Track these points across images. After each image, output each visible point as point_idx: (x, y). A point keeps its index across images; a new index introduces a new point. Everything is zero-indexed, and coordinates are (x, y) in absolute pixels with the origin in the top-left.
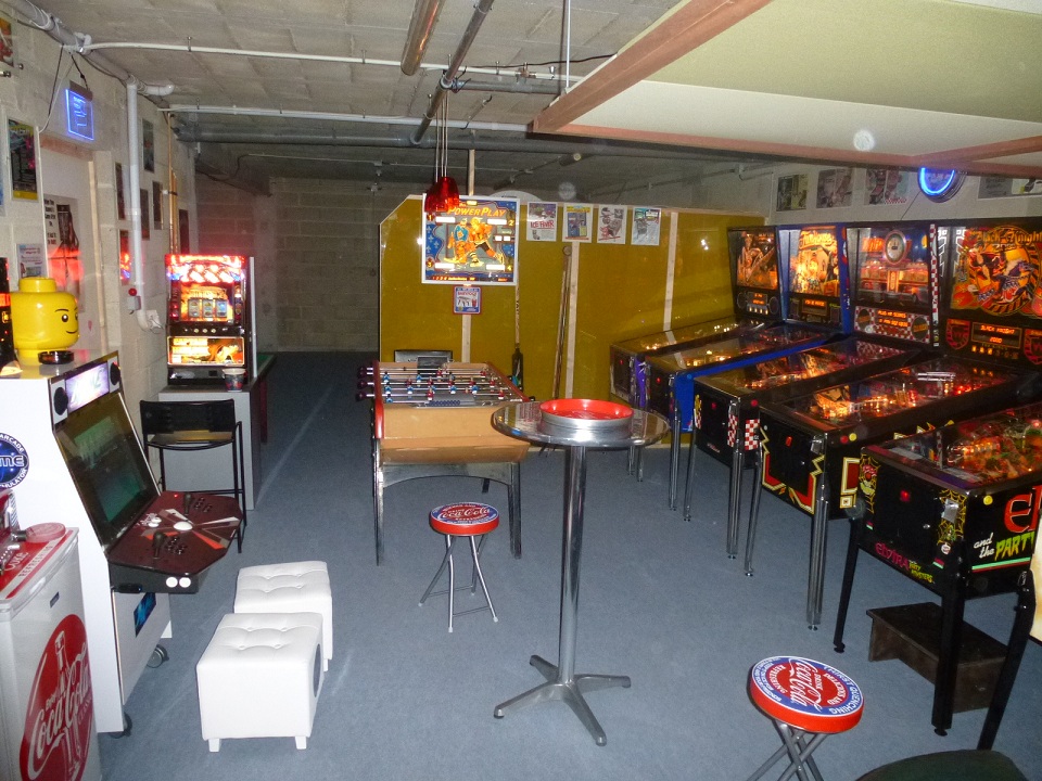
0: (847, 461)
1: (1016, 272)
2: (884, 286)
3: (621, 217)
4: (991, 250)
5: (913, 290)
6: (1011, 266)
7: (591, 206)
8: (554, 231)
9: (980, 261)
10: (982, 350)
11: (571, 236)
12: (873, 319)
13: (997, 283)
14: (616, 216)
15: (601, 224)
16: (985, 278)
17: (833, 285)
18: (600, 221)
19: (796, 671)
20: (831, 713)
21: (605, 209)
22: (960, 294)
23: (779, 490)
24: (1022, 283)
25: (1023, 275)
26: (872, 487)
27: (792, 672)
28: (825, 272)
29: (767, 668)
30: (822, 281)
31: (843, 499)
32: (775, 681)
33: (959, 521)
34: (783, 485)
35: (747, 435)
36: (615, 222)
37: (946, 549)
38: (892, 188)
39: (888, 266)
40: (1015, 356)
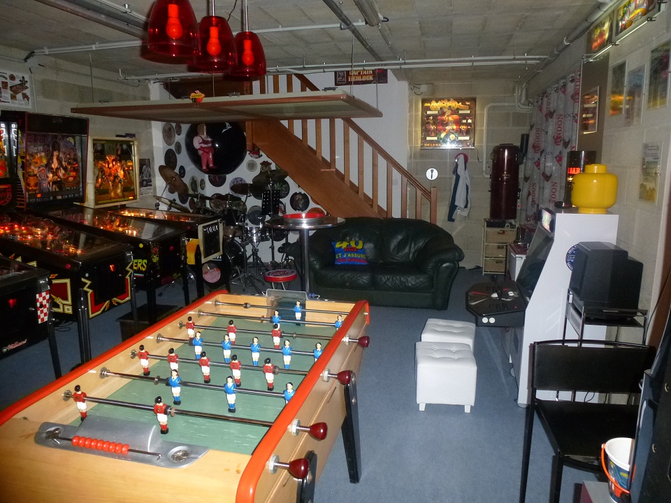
23: (105, 308)
26: (157, 257)
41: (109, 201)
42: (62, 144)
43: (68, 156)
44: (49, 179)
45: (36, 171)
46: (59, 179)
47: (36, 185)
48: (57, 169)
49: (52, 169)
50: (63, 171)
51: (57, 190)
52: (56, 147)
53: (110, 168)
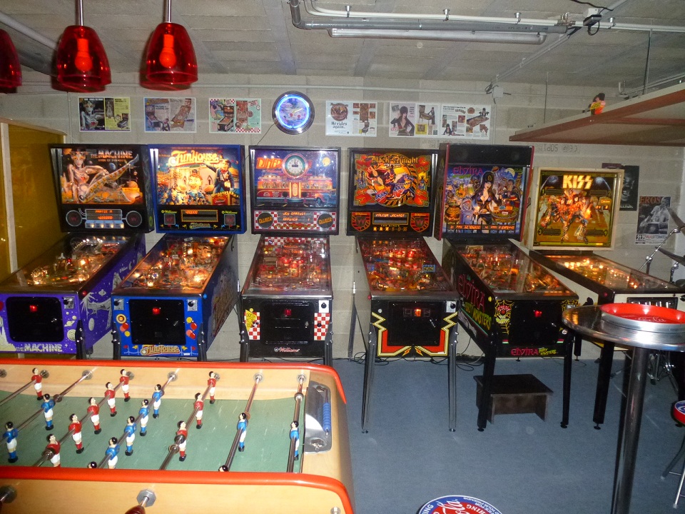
1: (402, 181)
2: (286, 194)
4: (383, 167)
5: (316, 195)
6: (398, 177)
10: (381, 229)
12: (275, 219)
13: (389, 188)
16: (381, 185)
17: (224, 196)
22: (362, 196)
23: (402, 353)
24: (407, 187)
25: (406, 182)
26: (507, 318)
28: (212, 186)
30: (209, 193)
34: (407, 347)
37: (565, 332)
38: (243, 120)
39: (289, 179)
40: (405, 229)
41: (559, 244)
42: (497, 175)
43: (505, 189)
44: (475, 211)
45: (459, 202)
46: (488, 213)
47: (457, 216)
48: (487, 202)
49: (481, 201)
50: (494, 204)
51: (484, 223)
52: (489, 178)
53: (568, 205)
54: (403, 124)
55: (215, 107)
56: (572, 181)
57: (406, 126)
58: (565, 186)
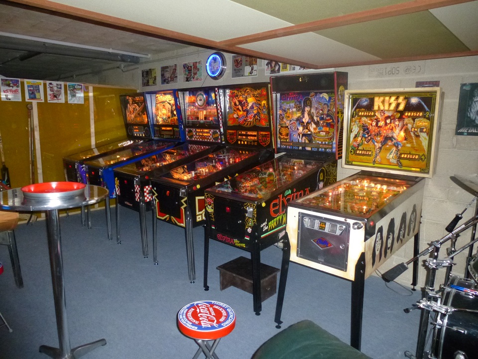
0: (197, 198)
1: (252, 107)
2: (198, 118)
3: (61, 88)
4: (241, 98)
5: (211, 119)
6: (250, 105)
7: (42, 82)
8: (20, 95)
9: (238, 103)
10: (242, 143)
11: (31, 98)
12: (194, 134)
13: (245, 113)
14: (57, 88)
15: (49, 92)
16: (241, 111)
17: (174, 119)
18: (48, 90)
19: (200, 309)
20: (223, 326)
21: (51, 84)
22: (231, 119)
23: (166, 219)
24: (255, 112)
25: (255, 108)
26: (212, 208)
27: (198, 310)
28: (170, 114)
29: (185, 312)
30: (169, 118)
31: (198, 217)
32: (191, 318)
33: (254, 216)
34: (168, 216)
35: (145, 194)
36: (57, 91)
37: (249, 230)
38: (195, 74)
39: (198, 108)
40: (256, 144)
42: (314, 100)
43: (321, 112)
44: (299, 131)
45: (288, 123)
46: (309, 133)
47: (287, 135)
48: (308, 123)
49: (303, 123)
50: (314, 126)
51: (307, 141)
52: (308, 103)
53: (380, 127)
54: (273, 65)
55: (185, 68)
56: (383, 102)
57: (275, 66)
58: (376, 108)
